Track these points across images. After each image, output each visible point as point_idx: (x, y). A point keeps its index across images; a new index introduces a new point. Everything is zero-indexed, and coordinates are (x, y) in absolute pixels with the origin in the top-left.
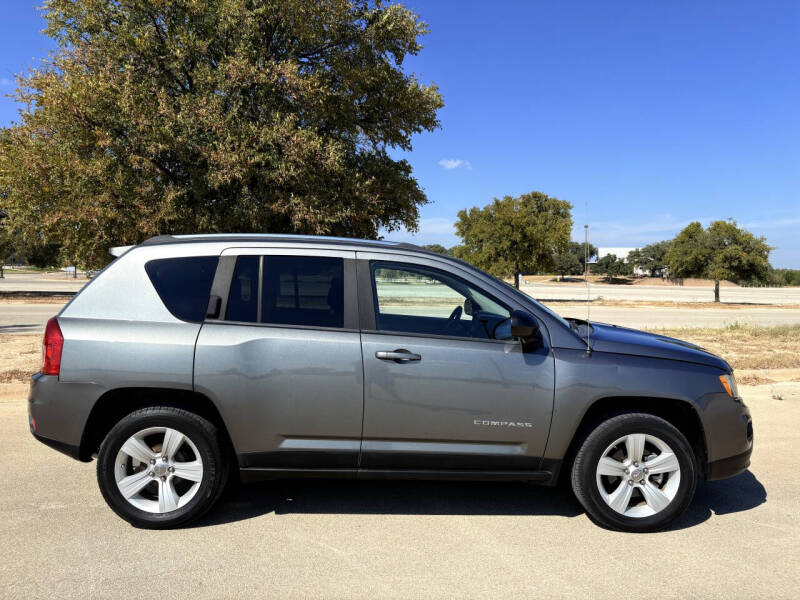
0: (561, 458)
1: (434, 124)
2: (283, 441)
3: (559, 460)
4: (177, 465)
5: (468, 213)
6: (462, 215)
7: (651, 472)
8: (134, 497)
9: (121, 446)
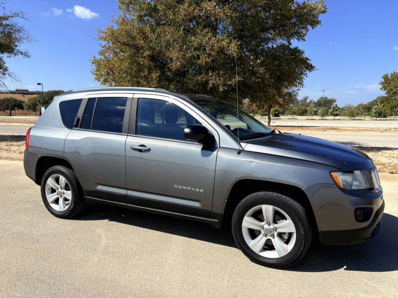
0: (223, 213)
1: (318, 23)
2: (97, 186)
3: (221, 215)
4: (65, 191)
5: (389, 76)
6: (386, 78)
7: (279, 230)
8: (52, 202)
9: (47, 181)
